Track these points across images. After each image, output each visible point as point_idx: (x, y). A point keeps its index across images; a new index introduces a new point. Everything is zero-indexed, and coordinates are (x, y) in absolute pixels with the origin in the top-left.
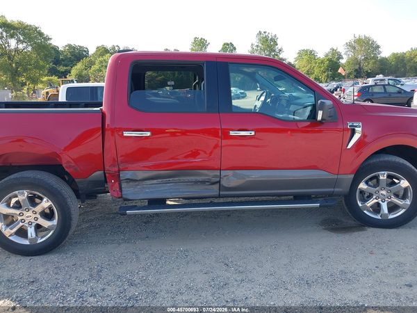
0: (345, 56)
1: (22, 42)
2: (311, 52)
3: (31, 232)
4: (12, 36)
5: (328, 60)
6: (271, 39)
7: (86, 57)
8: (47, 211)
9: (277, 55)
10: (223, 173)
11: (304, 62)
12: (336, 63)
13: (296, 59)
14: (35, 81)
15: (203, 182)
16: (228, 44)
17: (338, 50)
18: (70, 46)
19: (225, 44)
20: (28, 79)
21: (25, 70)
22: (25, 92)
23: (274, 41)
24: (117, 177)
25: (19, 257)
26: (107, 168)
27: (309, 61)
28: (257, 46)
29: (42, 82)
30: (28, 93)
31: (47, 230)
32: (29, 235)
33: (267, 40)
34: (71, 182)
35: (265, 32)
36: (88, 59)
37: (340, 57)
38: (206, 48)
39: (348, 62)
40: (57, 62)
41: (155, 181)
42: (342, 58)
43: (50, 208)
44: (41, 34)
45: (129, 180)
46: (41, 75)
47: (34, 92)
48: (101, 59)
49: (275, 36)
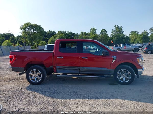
0: (150, 34)
1: (35, 30)
2: (136, 32)
3: (36, 79)
4: (32, 29)
5: (143, 35)
6: (120, 28)
7: (55, 34)
8: (39, 75)
9: (122, 33)
10: (80, 67)
11: (133, 36)
12: (146, 36)
13: (130, 35)
14: (38, 43)
15: (76, 70)
16: (103, 30)
17: (147, 31)
18: (49, 31)
19: (102, 30)
20: (36, 42)
21: (35, 39)
22: (35, 46)
23: (121, 28)
24: (55, 67)
25: (33, 85)
26: (53, 65)
27: (135, 36)
28: (115, 30)
29: (40, 43)
30: (35, 47)
31: (39, 79)
32: (35, 80)
33: (118, 28)
34: (45, 69)
35: (117, 25)
36: (55, 35)
37: (148, 34)
38: (95, 31)
39: (151, 36)
40: (45, 36)
41: (64, 69)
42: (149, 34)
43: (40, 74)
44: (41, 28)
45: (58, 68)
46: (40, 41)
47: (37, 46)
48: (59, 35)
49: (121, 27)
